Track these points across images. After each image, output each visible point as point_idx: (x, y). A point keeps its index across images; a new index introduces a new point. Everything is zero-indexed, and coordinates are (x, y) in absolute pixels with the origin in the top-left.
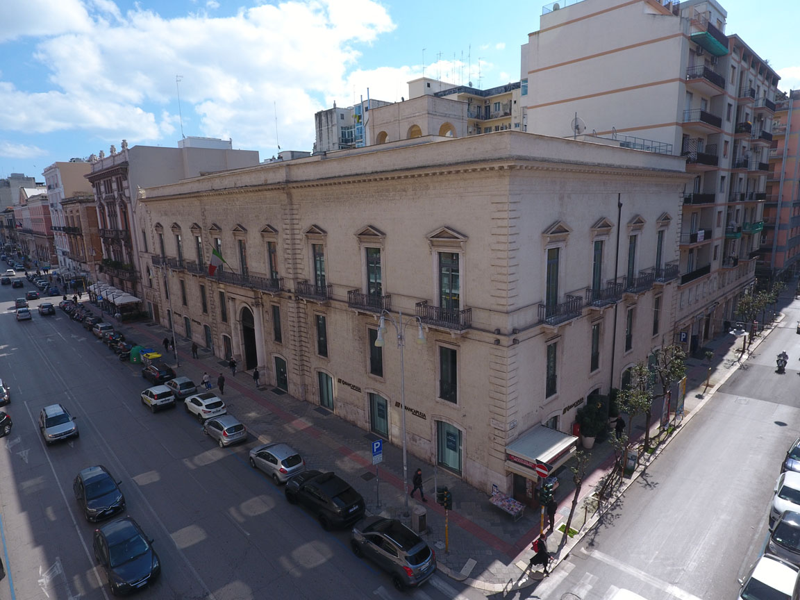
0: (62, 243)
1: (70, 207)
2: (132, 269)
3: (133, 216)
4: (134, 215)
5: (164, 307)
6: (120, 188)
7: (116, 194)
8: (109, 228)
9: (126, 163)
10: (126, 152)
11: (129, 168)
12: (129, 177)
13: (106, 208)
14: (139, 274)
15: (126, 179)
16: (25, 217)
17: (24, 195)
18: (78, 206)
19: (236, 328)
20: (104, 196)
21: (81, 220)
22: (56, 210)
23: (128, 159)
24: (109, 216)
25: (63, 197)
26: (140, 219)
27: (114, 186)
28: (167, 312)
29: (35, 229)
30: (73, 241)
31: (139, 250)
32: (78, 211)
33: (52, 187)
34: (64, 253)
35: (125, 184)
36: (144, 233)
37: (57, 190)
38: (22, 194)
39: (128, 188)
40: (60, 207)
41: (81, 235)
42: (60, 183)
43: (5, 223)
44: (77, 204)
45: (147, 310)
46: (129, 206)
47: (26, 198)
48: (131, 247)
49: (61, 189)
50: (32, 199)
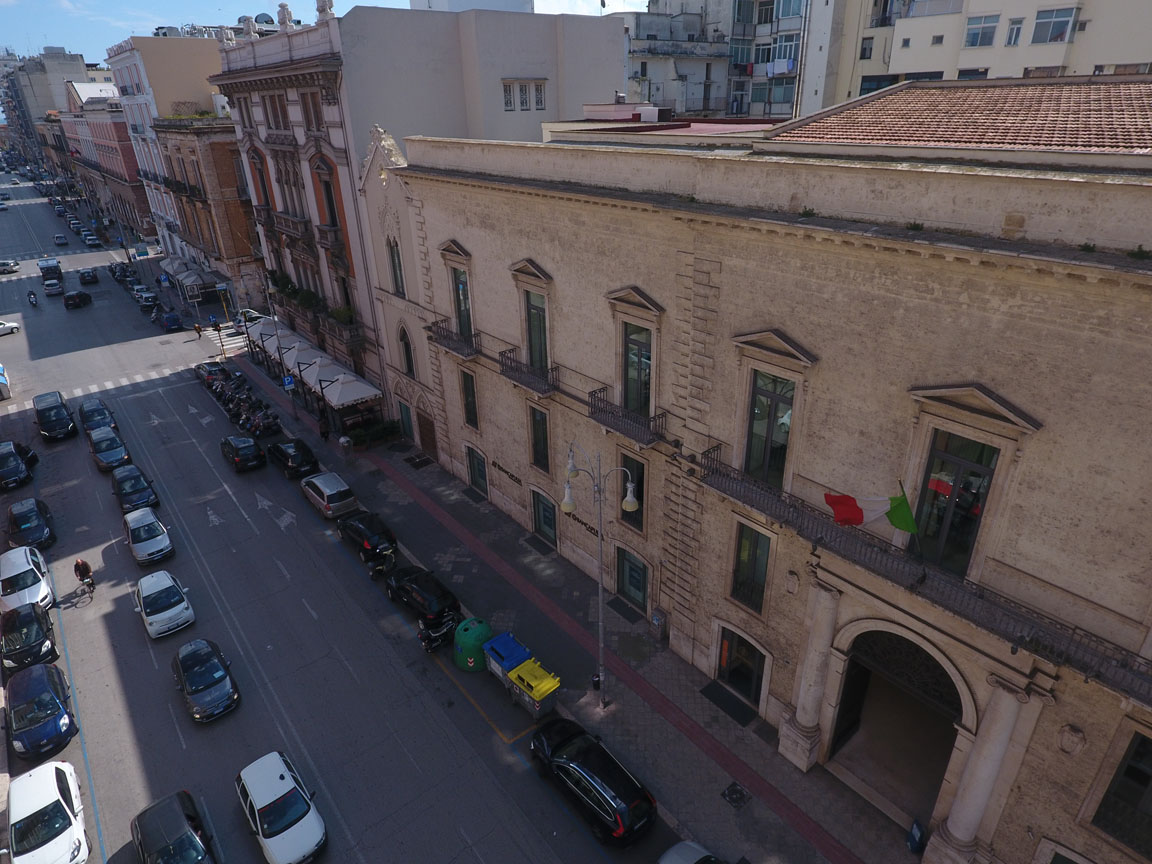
0: (163, 205)
1: (173, 139)
2: (349, 317)
3: (355, 200)
4: (361, 200)
5: (454, 437)
6: (314, 119)
7: (300, 135)
8: (280, 207)
9: (334, 58)
10: (334, 25)
11: (345, 71)
12: (344, 95)
13: (270, 163)
14: (371, 335)
15: (334, 100)
16: (83, 136)
17: (76, 96)
18: (192, 141)
19: (825, 666)
20: (263, 132)
21: (203, 171)
22: (144, 140)
23: (338, 48)
24: (279, 181)
25: (155, 113)
26: (383, 214)
27: (295, 113)
28: (464, 450)
29: (105, 164)
30: (186, 207)
31: (375, 283)
32: (193, 152)
33: (130, 90)
34: (170, 227)
35: (330, 113)
36: (393, 248)
37: (140, 99)
38: (71, 95)
39: (342, 125)
40: (150, 134)
41: (205, 202)
42: (145, 83)
43: (50, 140)
44: (190, 137)
45: (397, 416)
46: (342, 171)
47: (80, 103)
48: (349, 269)
49: (148, 97)
50: (90, 107)
